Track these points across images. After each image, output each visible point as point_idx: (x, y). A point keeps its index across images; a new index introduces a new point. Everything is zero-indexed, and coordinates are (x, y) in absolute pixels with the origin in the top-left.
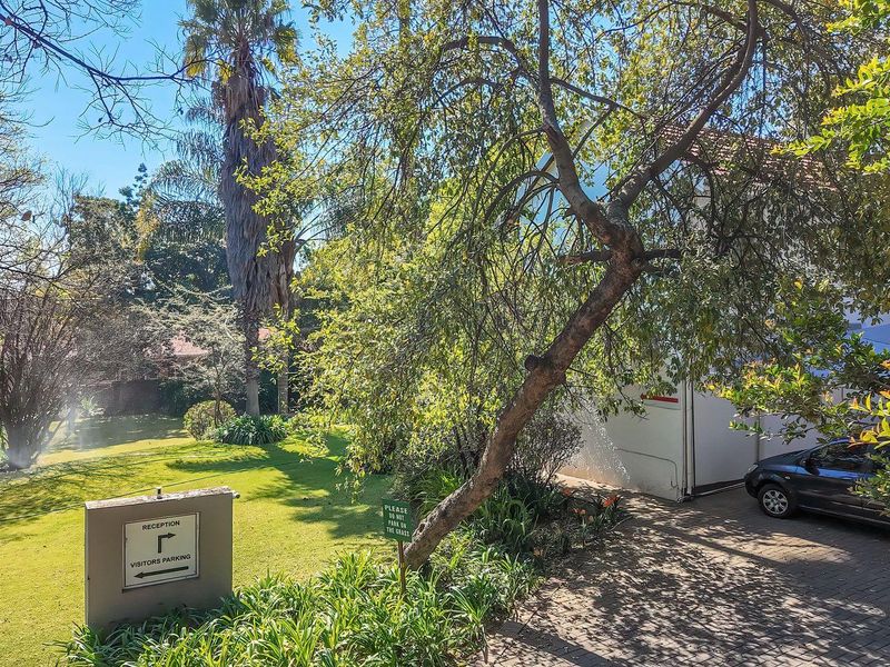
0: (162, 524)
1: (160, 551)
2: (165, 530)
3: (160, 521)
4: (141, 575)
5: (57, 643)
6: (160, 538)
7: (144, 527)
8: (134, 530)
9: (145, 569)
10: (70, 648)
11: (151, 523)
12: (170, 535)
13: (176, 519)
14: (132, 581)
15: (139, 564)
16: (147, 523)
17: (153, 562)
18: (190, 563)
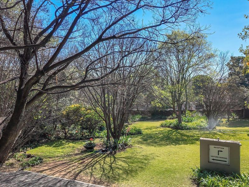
0: (219, 148)
1: (218, 155)
2: (220, 149)
3: (219, 147)
4: (213, 159)
5: (192, 169)
6: (219, 151)
7: (214, 147)
8: (212, 147)
9: (215, 158)
10: (194, 171)
11: (216, 146)
12: (221, 151)
13: (223, 147)
14: (211, 160)
15: (213, 156)
16: (215, 146)
17: (217, 157)
18: (227, 160)
